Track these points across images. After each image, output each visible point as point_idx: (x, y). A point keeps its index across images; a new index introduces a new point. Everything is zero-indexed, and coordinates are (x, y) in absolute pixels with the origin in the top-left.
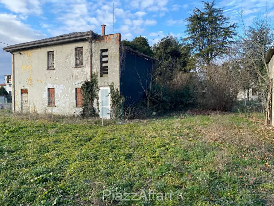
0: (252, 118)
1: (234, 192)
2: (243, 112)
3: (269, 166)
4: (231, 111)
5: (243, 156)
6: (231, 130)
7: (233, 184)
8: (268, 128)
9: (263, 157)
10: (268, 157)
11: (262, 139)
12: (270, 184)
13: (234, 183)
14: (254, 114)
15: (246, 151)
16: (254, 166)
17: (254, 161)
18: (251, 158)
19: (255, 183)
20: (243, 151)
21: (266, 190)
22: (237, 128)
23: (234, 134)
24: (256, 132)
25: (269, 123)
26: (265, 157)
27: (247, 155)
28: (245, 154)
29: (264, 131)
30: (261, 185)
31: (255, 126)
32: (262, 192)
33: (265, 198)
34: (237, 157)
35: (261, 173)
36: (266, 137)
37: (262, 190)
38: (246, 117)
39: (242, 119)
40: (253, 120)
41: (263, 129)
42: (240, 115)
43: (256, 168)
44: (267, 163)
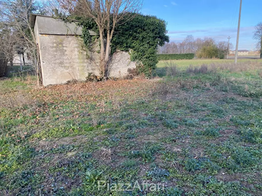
0: (27, 80)
1: (6, 151)
2: (18, 76)
3: (39, 119)
4: (6, 76)
5: (17, 116)
6: (6, 95)
7: (5, 145)
8: (40, 88)
9: (35, 112)
10: (38, 111)
11: (34, 98)
12: (38, 133)
13: (6, 143)
14: (29, 77)
15: (19, 111)
16: (26, 123)
17: (26, 118)
18: (24, 116)
19: (26, 137)
20: (16, 112)
21: (36, 139)
22: (12, 92)
23: (8, 98)
24: (30, 92)
25: (41, 84)
26: (36, 112)
27: (20, 115)
28: (18, 114)
29: (36, 91)
30: (31, 137)
31: (29, 88)
32: (33, 142)
33: (35, 146)
34: (10, 119)
35: (32, 127)
36: (38, 96)
37: (33, 140)
38: (21, 81)
39: (17, 82)
40: (28, 82)
41: (36, 89)
42: (16, 79)
43: (28, 124)
44: (37, 117)
